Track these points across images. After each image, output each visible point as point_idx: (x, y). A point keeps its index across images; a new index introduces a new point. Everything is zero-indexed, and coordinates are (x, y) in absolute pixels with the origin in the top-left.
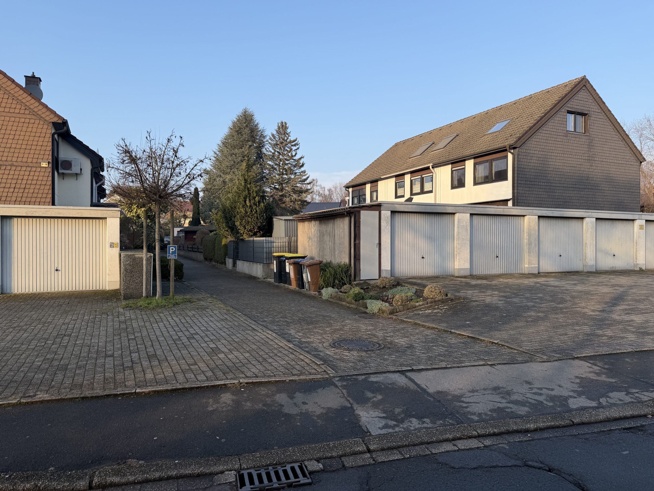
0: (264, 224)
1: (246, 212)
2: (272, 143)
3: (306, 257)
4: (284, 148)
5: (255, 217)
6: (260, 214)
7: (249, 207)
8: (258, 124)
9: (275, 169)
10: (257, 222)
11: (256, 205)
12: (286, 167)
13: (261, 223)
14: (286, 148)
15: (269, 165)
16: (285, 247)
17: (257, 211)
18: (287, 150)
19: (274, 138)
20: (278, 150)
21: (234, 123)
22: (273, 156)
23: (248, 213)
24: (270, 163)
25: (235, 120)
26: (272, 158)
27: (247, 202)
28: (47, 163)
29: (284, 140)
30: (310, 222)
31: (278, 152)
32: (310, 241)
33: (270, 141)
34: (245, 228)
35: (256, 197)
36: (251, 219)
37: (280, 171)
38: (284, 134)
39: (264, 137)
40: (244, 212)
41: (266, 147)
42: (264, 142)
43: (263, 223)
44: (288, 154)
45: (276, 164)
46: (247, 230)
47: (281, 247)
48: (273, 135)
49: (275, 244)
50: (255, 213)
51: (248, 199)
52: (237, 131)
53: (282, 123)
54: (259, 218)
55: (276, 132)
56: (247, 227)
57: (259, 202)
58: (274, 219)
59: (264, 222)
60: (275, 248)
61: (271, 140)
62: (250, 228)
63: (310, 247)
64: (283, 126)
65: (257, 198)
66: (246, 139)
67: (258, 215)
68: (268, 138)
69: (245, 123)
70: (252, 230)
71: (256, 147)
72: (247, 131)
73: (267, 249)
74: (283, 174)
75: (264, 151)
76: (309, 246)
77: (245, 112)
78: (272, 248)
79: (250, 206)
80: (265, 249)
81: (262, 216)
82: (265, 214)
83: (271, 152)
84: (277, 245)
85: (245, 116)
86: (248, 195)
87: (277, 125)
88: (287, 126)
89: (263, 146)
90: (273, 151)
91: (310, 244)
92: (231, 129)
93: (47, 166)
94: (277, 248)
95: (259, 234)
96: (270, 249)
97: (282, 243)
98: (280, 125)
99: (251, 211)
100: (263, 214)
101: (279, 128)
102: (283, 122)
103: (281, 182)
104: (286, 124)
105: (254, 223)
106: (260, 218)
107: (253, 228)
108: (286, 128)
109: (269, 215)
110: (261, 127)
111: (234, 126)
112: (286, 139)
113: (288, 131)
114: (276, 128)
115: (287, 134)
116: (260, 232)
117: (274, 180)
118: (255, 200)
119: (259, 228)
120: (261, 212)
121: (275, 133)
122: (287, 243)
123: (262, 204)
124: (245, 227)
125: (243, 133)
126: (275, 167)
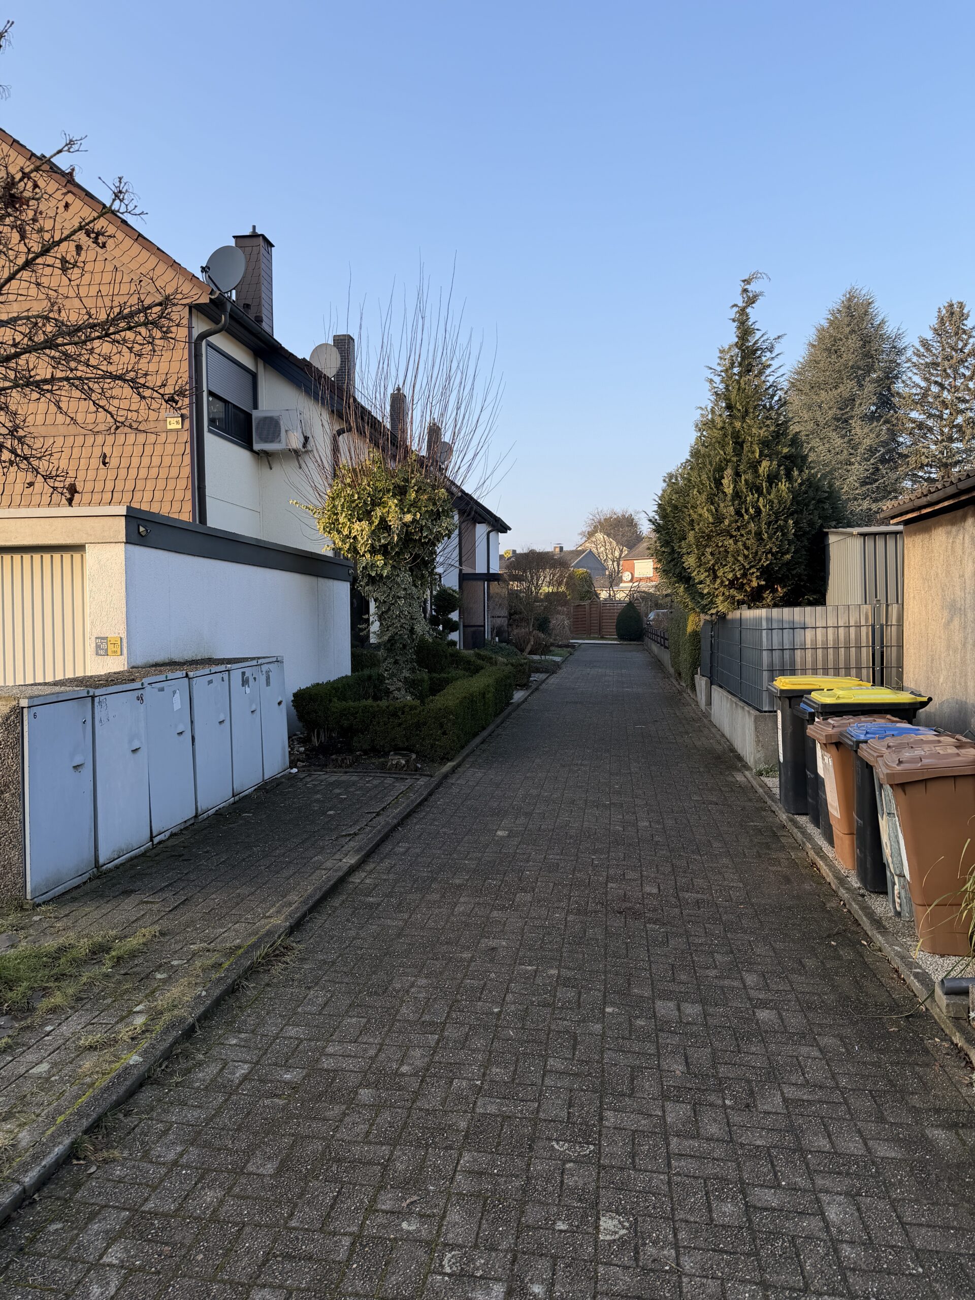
0: (788, 557)
1: (719, 518)
2: (921, 361)
3: (924, 704)
4: (956, 371)
5: (749, 532)
6: (769, 524)
7: (729, 497)
8: (883, 322)
9: (930, 430)
10: (756, 553)
11: (760, 493)
12: (960, 420)
13: (773, 555)
14: (962, 370)
15: (913, 421)
16: (859, 648)
17: (758, 512)
18: (964, 375)
19: (928, 350)
20: (939, 379)
21: (821, 330)
22: (925, 395)
23: (727, 522)
24: (914, 415)
25: (826, 324)
26: (922, 401)
27: (725, 482)
28: (180, 419)
29: (956, 351)
30: (954, 529)
31: (936, 383)
32: (956, 622)
33: (915, 359)
34: (715, 577)
35: (760, 462)
36: (736, 542)
37: (942, 433)
38: (957, 334)
39: (900, 352)
40: (711, 520)
41: (904, 378)
42: (899, 364)
43: (784, 554)
44: (967, 386)
45: (930, 416)
46: (722, 582)
47: (836, 648)
48: (925, 343)
49: (809, 634)
50: (752, 518)
51: (729, 472)
52: (828, 350)
53: (951, 305)
54: (765, 536)
55: (932, 332)
56: (720, 573)
57: (772, 479)
58: (832, 539)
59: (787, 552)
60: (809, 653)
61: (919, 356)
62: (730, 576)
63: (955, 651)
64: (952, 314)
65: (765, 464)
66: (850, 364)
67: (764, 526)
68: (909, 353)
69: (848, 325)
70: (743, 584)
71: (878, 380)
72: (853, 342)
73: (776, 654)
74: (951, 439)
75: (898, 386)
76: (948, 647)
77: (849, 300)
78: (798, 653)
79: (737, 495)
80: (765, 653)
81: (781, 528)
82: (790, 522)
83: (918, 386)
84: (819, 638)
85: (849, 308)
86: (735, 459)
87: (936, 314)
88: (965, 311)
89: (896, 377)
90: (923, 384)
91: (957, 638)
92: (813, 346)
93: (180, 426)
94: (820, 652)
95: (768, 596)
96: (787, 654)
97: (841, 630)
98: (944, 312)
99: (738, 513)
100: (786, 521)
101: (942, 321)
102: (954, 302)
103: (944, 460)
104: (961, 305)
105: (746, 557)
106: (770, 538)
107: (744, 575)
108: (963, 317)
109: (811, 524)
110: (890, 329)
111: (821, 339)
112: (960, 344)
113: (969, 324)
114: (934, 322)
115: (964, 332)
116: (774, 591)
117: (923, 458)
118: (756, 471)
119: (766, 572)
120: (777, 514)
121: (929, 335)
122: (864, 629)
123: (783, 486)
124: (715, 572)
125: (843, 349)
126: (930, 423)
